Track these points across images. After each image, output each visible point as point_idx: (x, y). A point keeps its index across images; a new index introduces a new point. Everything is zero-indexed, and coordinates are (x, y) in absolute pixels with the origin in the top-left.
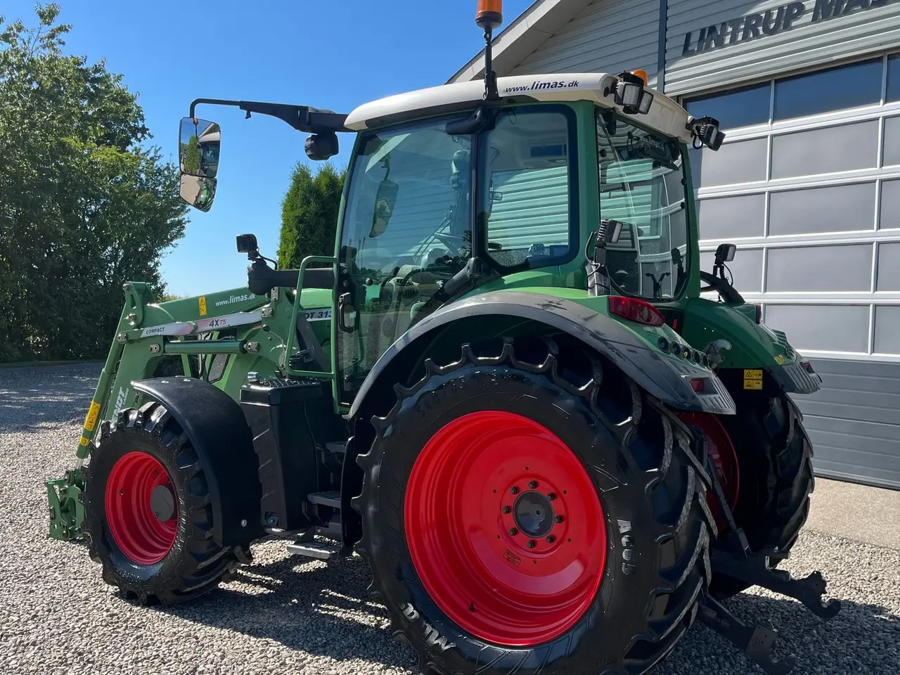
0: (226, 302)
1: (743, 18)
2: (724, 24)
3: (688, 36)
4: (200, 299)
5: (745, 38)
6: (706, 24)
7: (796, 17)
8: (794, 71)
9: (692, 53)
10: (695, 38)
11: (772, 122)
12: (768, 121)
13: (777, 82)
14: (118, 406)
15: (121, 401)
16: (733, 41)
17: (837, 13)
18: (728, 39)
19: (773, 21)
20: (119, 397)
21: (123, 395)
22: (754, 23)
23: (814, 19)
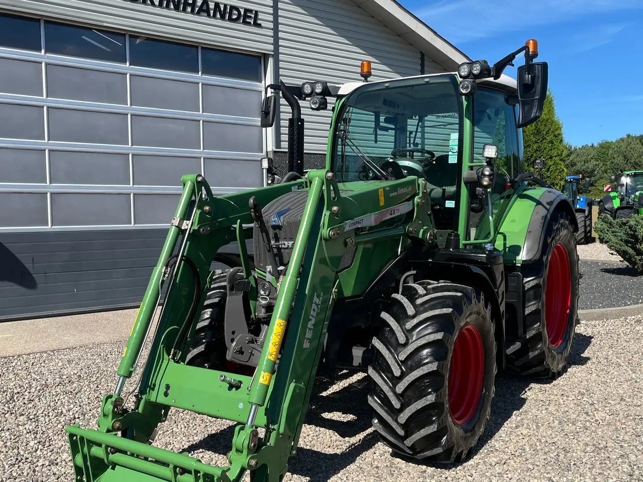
0: (396, 193)
4: (380, 190)
8: (74, 21)
11: (45, 53)
12: (41, 50)
13: (46, 22)
14: (313, 316)
15: (316, 308)
20: (313, 306)
21: (318, 301)
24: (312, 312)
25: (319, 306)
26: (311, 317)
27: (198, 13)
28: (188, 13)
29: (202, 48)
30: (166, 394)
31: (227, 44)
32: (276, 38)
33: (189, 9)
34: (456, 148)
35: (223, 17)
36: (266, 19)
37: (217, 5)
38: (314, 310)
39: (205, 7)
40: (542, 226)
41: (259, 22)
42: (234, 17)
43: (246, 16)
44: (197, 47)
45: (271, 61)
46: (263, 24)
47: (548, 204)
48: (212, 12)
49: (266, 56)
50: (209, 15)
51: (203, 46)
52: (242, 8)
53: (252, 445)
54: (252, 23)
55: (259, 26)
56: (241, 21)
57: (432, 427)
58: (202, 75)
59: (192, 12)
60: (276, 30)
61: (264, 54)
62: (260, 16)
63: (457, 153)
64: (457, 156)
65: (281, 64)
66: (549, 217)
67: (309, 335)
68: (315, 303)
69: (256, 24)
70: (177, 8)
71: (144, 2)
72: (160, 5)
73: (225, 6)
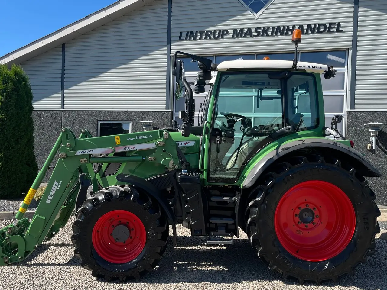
1: (205, 31)
2: (197, 32)
3: (181, 33)
4: (116, 137)
5: (206, 38)
6: (190, 30)
7: (226, 35)
8: (224, 54)
9: (183, 40)
10: (184, 34)
13: (216, 56)
14: (53, 190)
15: (56, 187)
16: (201, 39)
17: (241, 37)
18: (198, 38)
19: (217, 35)
20: (54, 186)
21: (57, 184)
22: (209, 33)
23: (233, 37)
24: (53, 188)
25: (59, 187)
28: (289, 35)
29: (301, 53)
32: (355, 36)
33: (290, 33)
35: (313, 32)
37: (309, 26)
38: (54, 188)
41: (341, 29)
42: (322, 30)
43: (330, 28)
44: (298, 52)
50: (303, 33)
53: (8, 231)
54: (335, 31)
55: (342, 31)
56: (327, 32)
59: (292, 34)
60: (355, 31)
61: (348, 48)
62: (342, 25)
65: (358, 53)
68: (56, 185)
69: (338, 31)
70: (282, 34)
71: (263, 35)
72: (272, 35)
73: (315, 25)
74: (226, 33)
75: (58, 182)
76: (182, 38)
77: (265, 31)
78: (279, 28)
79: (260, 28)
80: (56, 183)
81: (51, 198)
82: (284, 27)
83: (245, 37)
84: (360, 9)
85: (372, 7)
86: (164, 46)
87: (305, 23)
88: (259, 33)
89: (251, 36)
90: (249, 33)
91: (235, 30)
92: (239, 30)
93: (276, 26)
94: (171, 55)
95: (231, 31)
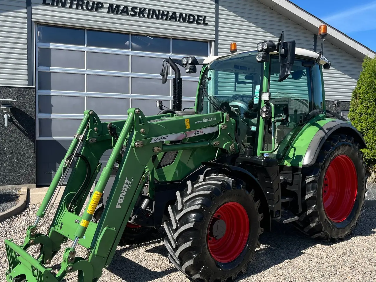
0: (201, 122)
4: (186, 120)
5: (77, 8)
7: (101, 8)
9: (48, 5)
11: (87, 46)
12: (84, 45)
13: (87, 30)
14: (124, 191)
15: (127, 186)
16: (71, 7)
17: (117, 13)
18: (68, 5)
19: (90, 6)
20: (125, 185)
21: (129, 182)
22: (81, 3)
23: (108, 12)
24: (123, 188)
25: (130, 185)
26: (122, 191)
27: (170, 20)
28: (164, 20)
29: (173, 39)
30: (61, 228)
31: (186, 36)
32: (217, 31)
33: (165, 18)
34: (258, 94)
35: (184, 21)
36: (211, 21)
37: (181, 14)
38: (125, 187)
39: (174, 16)
40: (319, 143)
41: (206, 22)
42: (191, 20)
43: (198, 19)
44: (170, 38)
45: (213, 44)
46: (209, 23)
47: (328, 129)
48: (178, 19)
49: (211, 42)
50: (176, 20)
51: (173, 38)
52: (196, 15)
53: (70, 258)
54: (202, 23)
55: (207, 24)
56: (195, 23)
57: (191, 261)
58: (172, 54)
59: (166, 19)
60: (217, 26)
61: (210, 40)
62: (207, 19)
63: (258, 98)
64: (258, 99)
65: (219, 46)
66: (326, 138)
67: (120, 201)
68: (127, 183)
69: (205, 24)
70: (157, 18)
71: (139, 16)
72: (148, 17)
73: (186, 15)
74: (100, 6)
75: (129, 180)
76: (47, 2)
77: (142, 12)
78: (154, 11)
79: (136, 8)
80: (127, 181)
81: (122, 202)
82: (159, 11)
83: (121, 14)
84: (220, 7)
85: (229, 8)
86: (23, 8)
87: (178, 11)
88: (135, 12)
89: (128, 14)
90: (125, 10)
91: (111, 5)
92: (115, 6)
93: (152, 9)
94: (32, 20)
95: (107, 6)
